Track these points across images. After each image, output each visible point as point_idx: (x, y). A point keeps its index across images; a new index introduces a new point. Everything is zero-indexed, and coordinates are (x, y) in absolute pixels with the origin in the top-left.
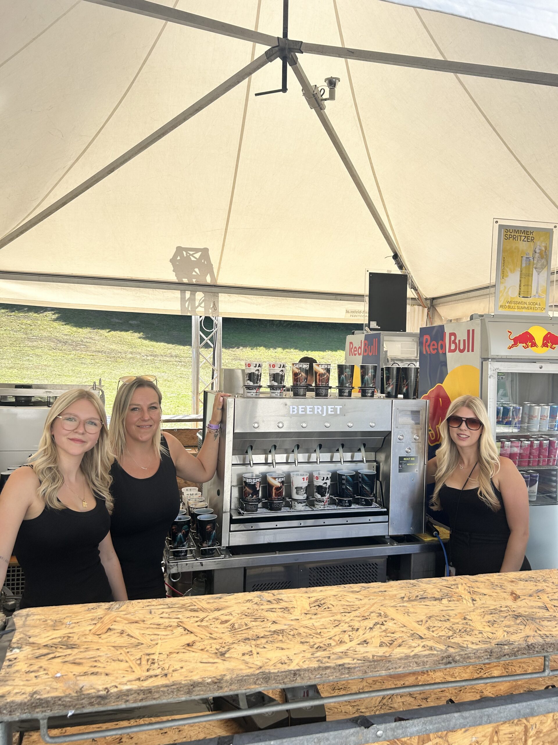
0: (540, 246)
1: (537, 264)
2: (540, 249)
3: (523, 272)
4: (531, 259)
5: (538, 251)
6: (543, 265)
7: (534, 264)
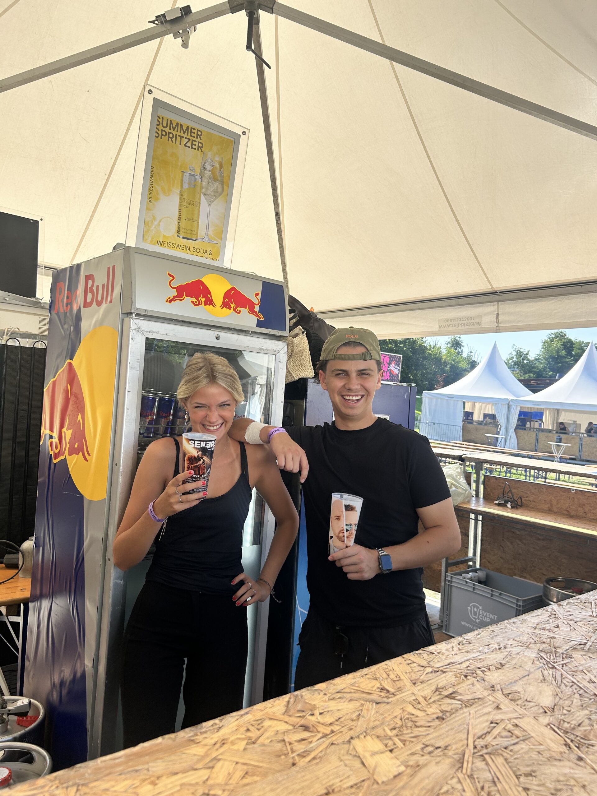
0: (212, 160)
1: (207, 189)
2: (212, 165)
3: (185, 196)
4: (198, 178)
5: (208, 167)
6: (216, 191)
7: (202, 187)
